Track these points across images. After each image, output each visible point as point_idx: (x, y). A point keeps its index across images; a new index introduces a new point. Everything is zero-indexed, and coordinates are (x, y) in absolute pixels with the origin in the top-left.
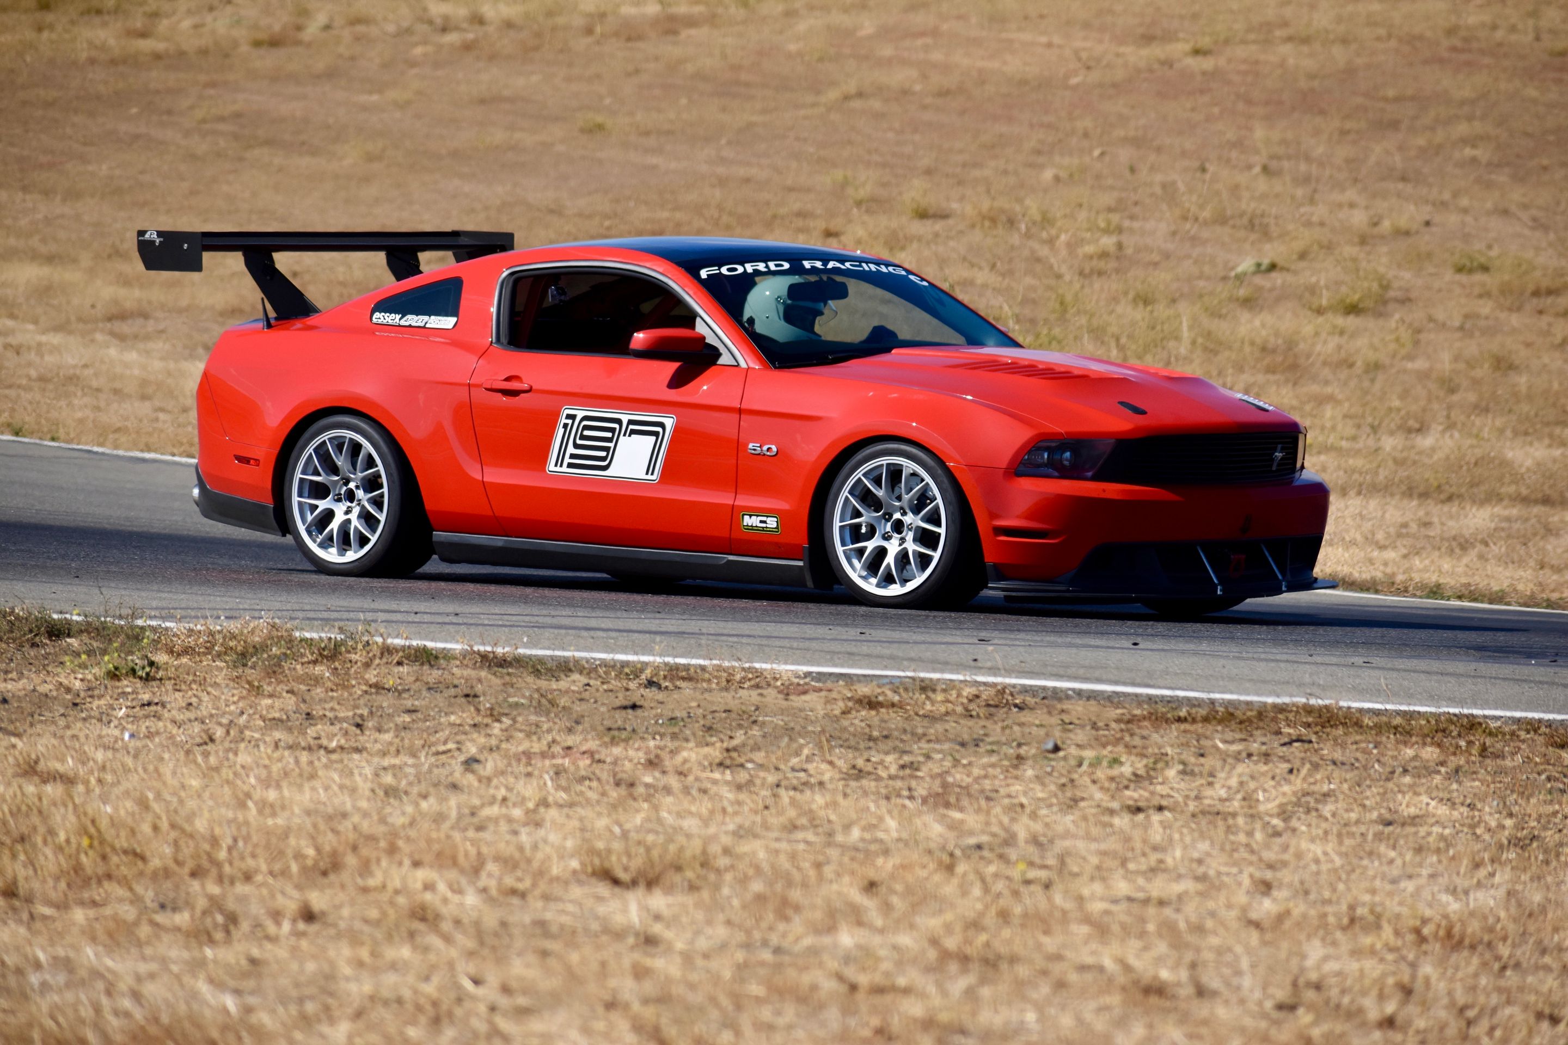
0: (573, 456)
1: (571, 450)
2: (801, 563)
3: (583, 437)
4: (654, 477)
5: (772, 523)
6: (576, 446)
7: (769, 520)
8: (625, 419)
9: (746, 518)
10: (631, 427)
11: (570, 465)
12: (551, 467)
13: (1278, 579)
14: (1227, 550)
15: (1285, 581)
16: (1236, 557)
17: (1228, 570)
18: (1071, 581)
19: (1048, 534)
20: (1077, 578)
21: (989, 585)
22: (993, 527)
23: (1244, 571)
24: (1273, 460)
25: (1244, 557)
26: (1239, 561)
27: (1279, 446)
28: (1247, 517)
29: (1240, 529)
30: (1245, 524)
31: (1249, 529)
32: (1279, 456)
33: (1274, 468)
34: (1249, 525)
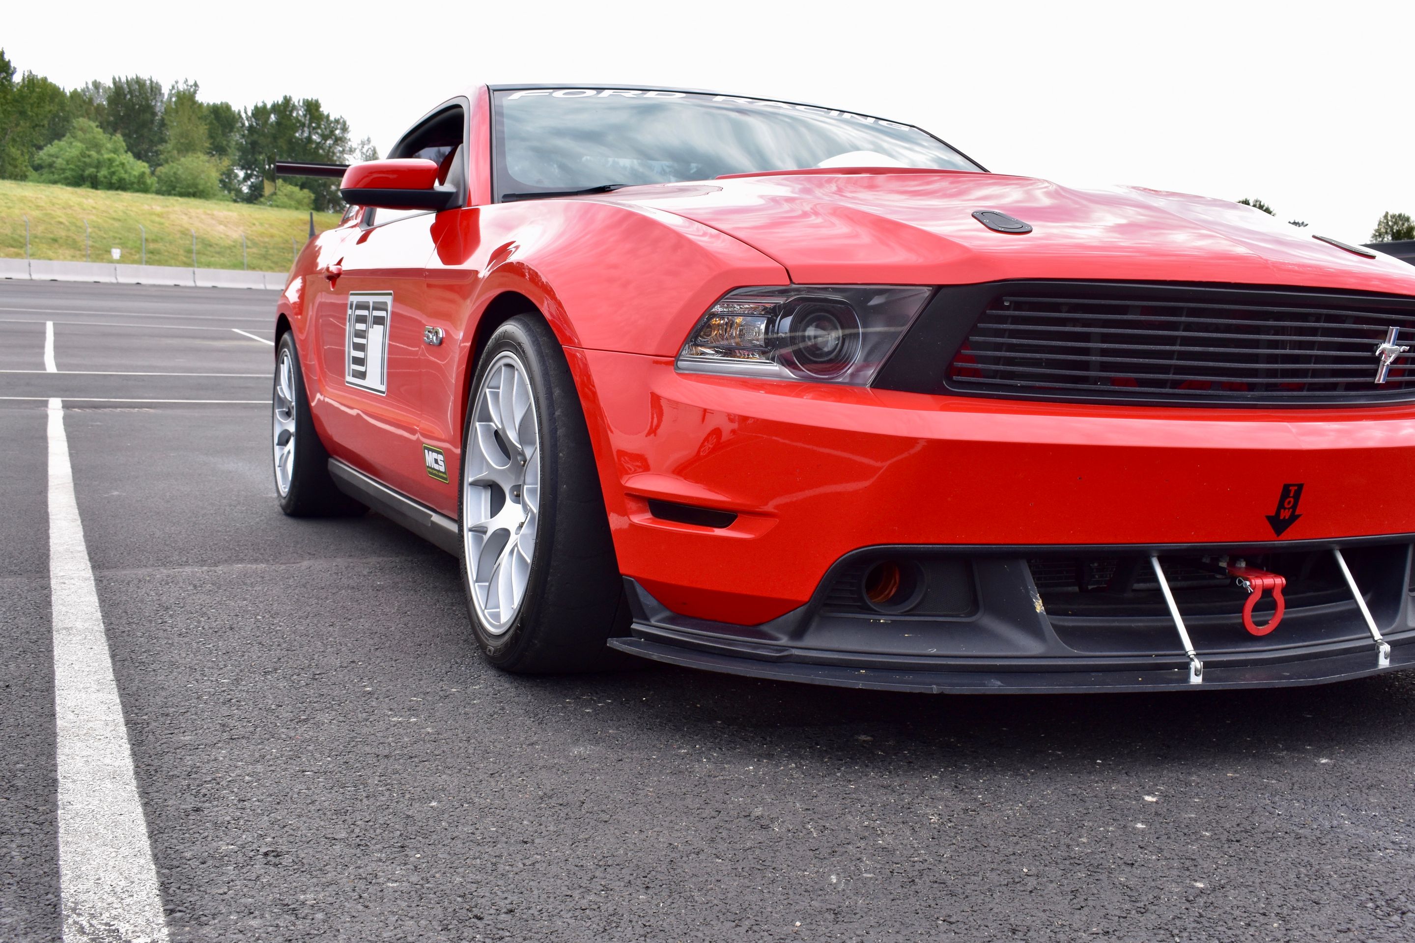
0: (354, 360)
1: (352, 352)
3: (356, 333)
4: (383, 388)
5: (441, 463)
6: (354, 347)
7: (439, 458)
9: (426, 453)
10: (374, 313)
11: (353, 373)
12: (347, 378)
13: (1372, 637)
14: (1243, 565)
15: (1388, 643)
16: (1258, 582)
17: (1241, 610)
18: (798, 632)
19: (735, 517)
20: (814, 624)
21: (634, 626)
22: (627, 494)
23: (1281, 613)
24: (1377, 360)
25: (1280, 581)
26: (1267, 592)
27: (1394, 331)
28: (1286, 488)
29: (1269, 518)
30: (1281, 506)
31: (1294, 518)
32: (1392, 351)
33: (1381, 378)
34: (1294, 507)
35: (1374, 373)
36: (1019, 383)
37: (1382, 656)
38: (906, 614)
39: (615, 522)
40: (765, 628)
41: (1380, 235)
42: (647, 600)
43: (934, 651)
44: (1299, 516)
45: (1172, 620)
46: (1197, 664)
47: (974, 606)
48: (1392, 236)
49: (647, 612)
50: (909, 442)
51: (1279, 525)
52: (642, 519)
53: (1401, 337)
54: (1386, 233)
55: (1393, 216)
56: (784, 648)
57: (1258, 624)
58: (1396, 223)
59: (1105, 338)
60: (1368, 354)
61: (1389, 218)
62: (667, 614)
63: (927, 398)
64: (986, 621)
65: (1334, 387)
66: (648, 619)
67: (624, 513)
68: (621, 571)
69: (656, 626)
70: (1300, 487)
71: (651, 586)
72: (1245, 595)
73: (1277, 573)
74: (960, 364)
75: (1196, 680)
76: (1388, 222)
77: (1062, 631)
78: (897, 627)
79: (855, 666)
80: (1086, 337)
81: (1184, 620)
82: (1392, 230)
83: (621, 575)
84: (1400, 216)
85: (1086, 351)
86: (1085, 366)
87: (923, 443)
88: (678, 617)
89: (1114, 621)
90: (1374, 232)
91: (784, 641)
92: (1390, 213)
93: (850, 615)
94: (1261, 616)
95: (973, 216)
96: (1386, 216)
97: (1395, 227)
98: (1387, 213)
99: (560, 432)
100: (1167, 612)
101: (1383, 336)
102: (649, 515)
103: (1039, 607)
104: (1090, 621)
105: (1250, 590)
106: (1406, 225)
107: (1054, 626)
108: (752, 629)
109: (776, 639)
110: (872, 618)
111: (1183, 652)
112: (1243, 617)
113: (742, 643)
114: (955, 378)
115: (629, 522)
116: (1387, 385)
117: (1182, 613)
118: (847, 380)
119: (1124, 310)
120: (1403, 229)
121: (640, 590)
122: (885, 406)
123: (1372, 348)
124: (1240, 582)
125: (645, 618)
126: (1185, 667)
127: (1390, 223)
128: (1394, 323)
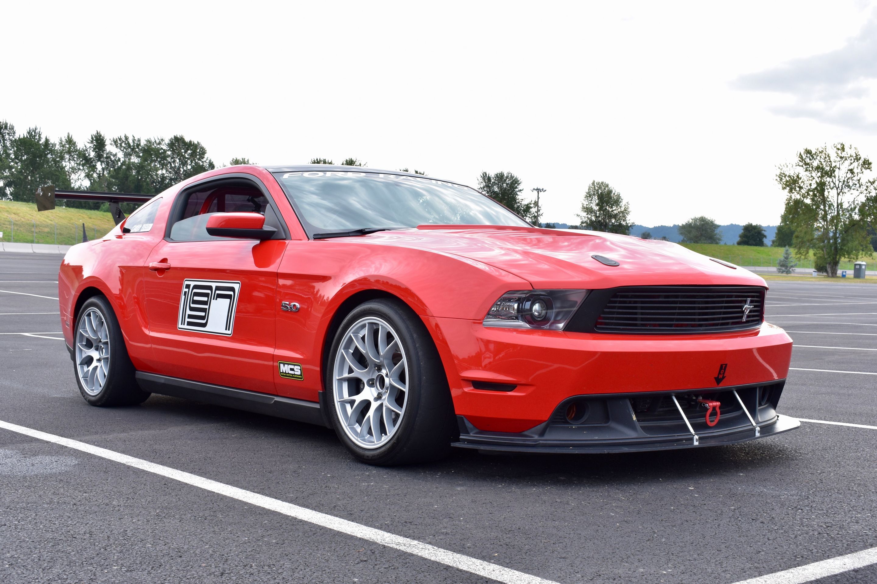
0: (190, 316)
1: (189, 312)
2: (317, 406)
3: (195, 302)
4: (229, 332)
5: (297, 371)
6: (192, 309)
7: (296, 368)
8: (214, 285)
9: (282, 365)
10: (218, 292)
11: (189, 324)
12: (180, 326)
13: (752, 425)
14: (701, 398)
15: (759, 427)
16: (711, 404)
17: (705, 416)
18: (542, 433)
19: (516, 387)
20: (548, 430)
21: (461, 437)
22: (462, 380)
23: (719, 417)
24: (743, 312)
25: (718, 404)
26: (714, 408)
27: (749, 300)
28: (722, 366)
29: (715, 378)
30: (719, 373)
31: (724, 378)
32: (749, 308)
33: (744, 319)
34: (724, 374)
35: (742, 317)
36: (621, 327)
37: (757, 432)
38: (581, 424)
39: (455, 392)
40: (526, 433)
41: (590, 196)
42: (469, 425)
43: (597, 438)
44: (725, 377)
45: (684, 421)
46: (696, 437)
47: (607, 419)
48: (598, 197)
49: (469, 430)
50: (595, 353)
51: (718, 380)
52: (468, 389)
53: (752, 302)
54: (594, 194)
55: (598, 184)
56: (536, 441)
57: (711, 421)
58: (600, 188)
59: (642, 308)
60: (740, 310)
61: (596, 185)
62: (477, 430)
63: (588, 334)
64: (612, 424)
65: (727, 324)
66: (469, 433)
67: (460, 387)
68: (456, 413)
69: (473, 436)
70: (726, 365)
71: (470, 418)
72: (706, 409)
73: (717, 401)
74: (600, 321)
75: (696, 443)
76: (595, 187)
77: (643, 428)
78: (579, 429)
79: (568, 446)
80: (635, 308)
81: (689, 421)
82: (598, 193)
83: (456, 415)
84: (602, 183)
85: (636, 314)
86: (635, 319)
87: (599, 354)
88: (482, 431)
89: (657, 423)
90: (586, 194)
91: (536, 437)
92: (596, 181)
93: (562, 426)
94: (713, 418)
95: (592, 257)
96: (593, 184)
97: (600, 191)
98: (594, 182)
99: (420, 353)
100: (682, 418)
101: (745, 302)
102: (472, 388)
103: (634, 418)
104: (652, 423)
105: (708, 407)
106: (607, 189)
107: (641, 427)
108: (519, 433)
109: (532, 437)
110: (570, 426)
111: (690, 434)
112: (706, 419)
113: (517, 440)
114: (598, 326)
115: (463, 391)
116: (747, 322)
117: (688, 418)
118: (548, 328)
119: (658, 297)
120: (605, 192)
121: (466, 421)
122: (569, 338)
123: (741, 307)
124: (704, 404)
125: (467, 432)
126: (692, 439)
127: (596, 188)
128: (749, 297)
